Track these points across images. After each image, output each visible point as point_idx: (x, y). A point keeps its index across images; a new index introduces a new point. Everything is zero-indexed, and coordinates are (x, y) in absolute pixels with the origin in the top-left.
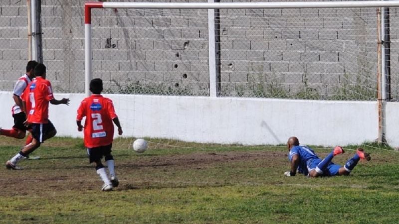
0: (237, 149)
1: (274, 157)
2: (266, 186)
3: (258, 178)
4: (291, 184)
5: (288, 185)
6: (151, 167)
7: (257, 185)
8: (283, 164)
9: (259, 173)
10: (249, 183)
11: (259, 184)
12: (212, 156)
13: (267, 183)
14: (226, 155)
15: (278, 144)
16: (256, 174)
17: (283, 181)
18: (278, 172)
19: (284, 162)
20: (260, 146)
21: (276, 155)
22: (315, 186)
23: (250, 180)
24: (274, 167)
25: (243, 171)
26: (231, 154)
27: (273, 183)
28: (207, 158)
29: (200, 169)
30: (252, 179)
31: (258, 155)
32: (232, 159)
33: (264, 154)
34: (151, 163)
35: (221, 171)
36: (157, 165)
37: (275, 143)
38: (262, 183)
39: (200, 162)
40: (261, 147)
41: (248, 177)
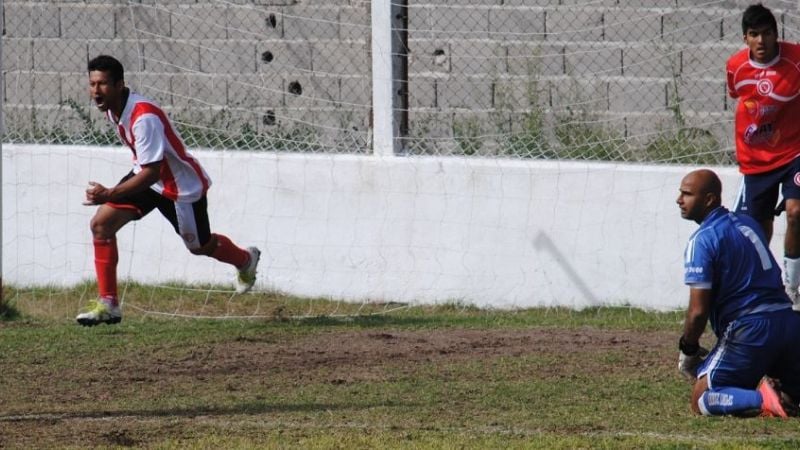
0: (460, 321)
1: (574, 348)
2: (551, 436)
3: (525, 413)
4: (628, 434)
5: (621, 434)
6: (189, 378)
7: (523, 436)
8: (605, 370)
9: (527, 396)
10: (495, 429)
11: (528, 432)
12: (380, 341)
13: (553, 429)
14: (423, 341)
15: (589, 304)
16: (518, 399)
17: (603, 424)
18: (588, 393)
19: (608, 361)
20: (532, 310)
21: (583, 339)
22: (705, 437)
23: (499, 420)
24: (574, 377)
25: (477, 392)
26: (439, 337)
27: (573, 430)
28: (364, 347)
29: (341, 382)
30: (505, 414)
31: (526, 340)
32: (443, 352)
33: (543, 337)
34: (190, 363)
35: (408, 391)
36: (207, 372)
37: (579, 302)
38: (539, 430)
39: (344, 360)
40: (537, 313)
41: (494, 410)
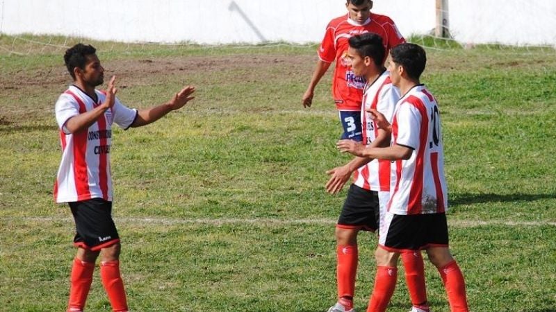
0: (190, 52)
1: (254, 65)
2: (245, 114)
3: (229, 102)
4: (287, 112)
5: (283, 112)
6: (38, 87)
7: (229, 115)
8: (272, 77)
9: (230, 93)
10: (213, 111)
11: (232, 112)
12: (146, 64)
13: (245, 110)
14: (170, 63)
15: (260, 41)
16: (225, 94)
17: (273, 107)
18: (264, 90)
19: (273, 72)
20: (229, 46)
21: (259, 60)
22: (329, 113)
23: (215, 106)
24: (255, 81)
25: (201, 91)
26: (179, 62)
27: (256, 110)
28: (137, 68)
29: (125, 87)
30: (218, 103)
31: (227, 62)
32: (181, 69)
33: (237, 59)
34: (38, 78)
35: (163, 91)
36: (48, 83)
37: (256, 40)
38: (237, 111)
39: (125, 75)
40: (232, 47)
41: (212, 101)
